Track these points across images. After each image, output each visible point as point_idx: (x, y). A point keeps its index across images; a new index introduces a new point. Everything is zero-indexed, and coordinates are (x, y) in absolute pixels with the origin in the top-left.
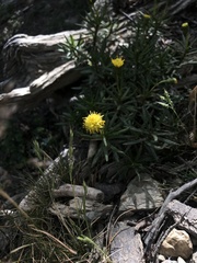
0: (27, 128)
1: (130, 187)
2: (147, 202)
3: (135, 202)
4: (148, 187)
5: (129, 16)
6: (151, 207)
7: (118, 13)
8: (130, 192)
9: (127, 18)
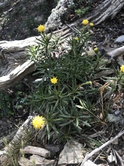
0: (11, 91)
1: (65, 147)
2: (74, 159)
3: (67, 159)
4: (76, 148)
5: (70, 26)
6: (76, 162)
7: (64, 24)
8: (65, 152)
9: (69, 28)
